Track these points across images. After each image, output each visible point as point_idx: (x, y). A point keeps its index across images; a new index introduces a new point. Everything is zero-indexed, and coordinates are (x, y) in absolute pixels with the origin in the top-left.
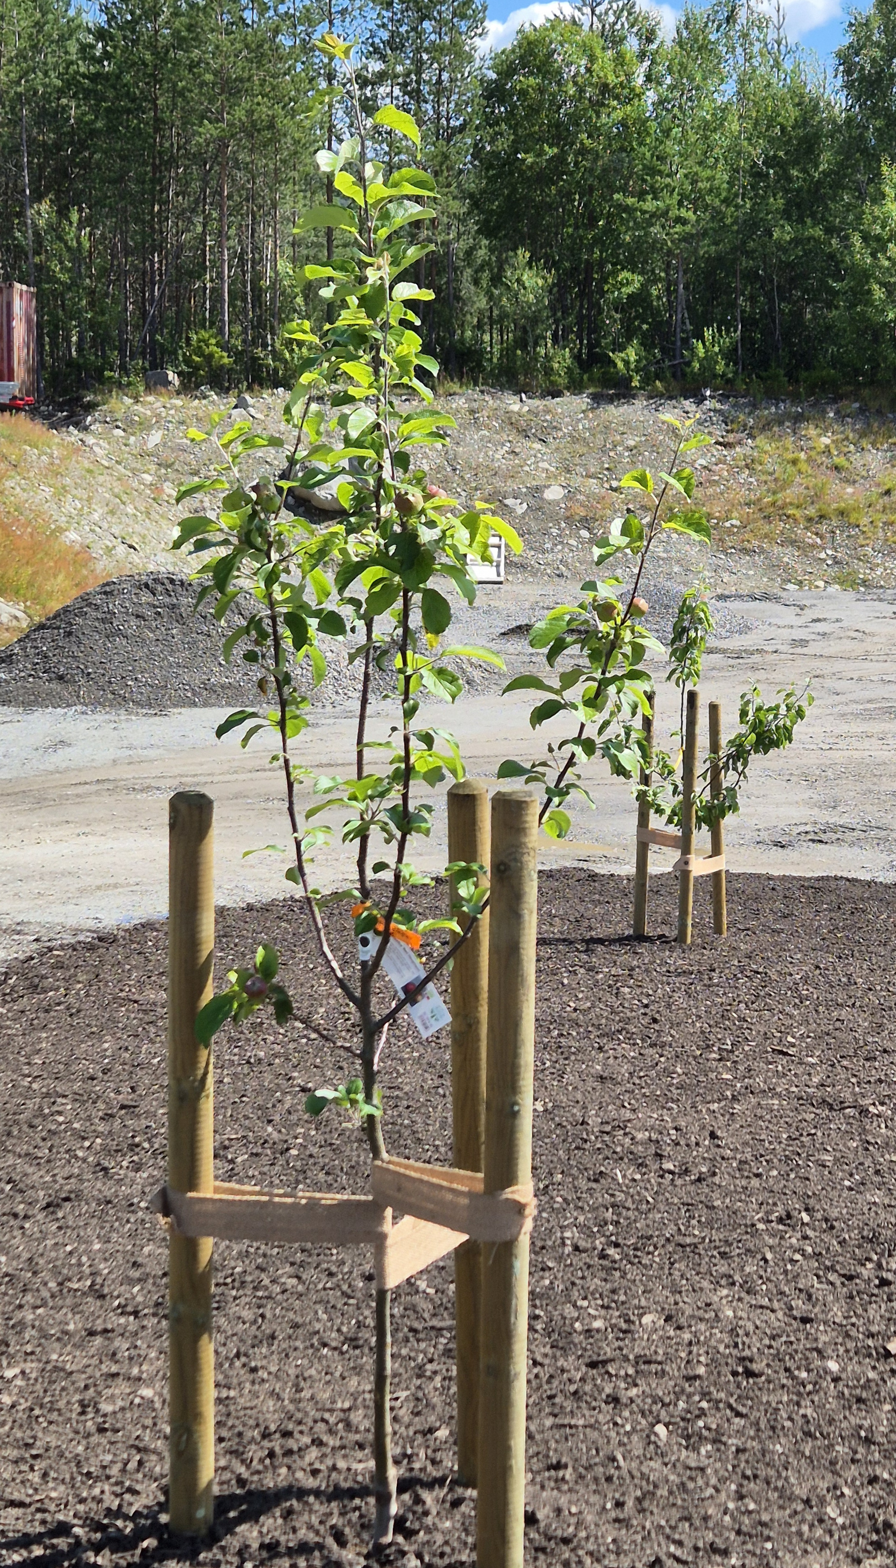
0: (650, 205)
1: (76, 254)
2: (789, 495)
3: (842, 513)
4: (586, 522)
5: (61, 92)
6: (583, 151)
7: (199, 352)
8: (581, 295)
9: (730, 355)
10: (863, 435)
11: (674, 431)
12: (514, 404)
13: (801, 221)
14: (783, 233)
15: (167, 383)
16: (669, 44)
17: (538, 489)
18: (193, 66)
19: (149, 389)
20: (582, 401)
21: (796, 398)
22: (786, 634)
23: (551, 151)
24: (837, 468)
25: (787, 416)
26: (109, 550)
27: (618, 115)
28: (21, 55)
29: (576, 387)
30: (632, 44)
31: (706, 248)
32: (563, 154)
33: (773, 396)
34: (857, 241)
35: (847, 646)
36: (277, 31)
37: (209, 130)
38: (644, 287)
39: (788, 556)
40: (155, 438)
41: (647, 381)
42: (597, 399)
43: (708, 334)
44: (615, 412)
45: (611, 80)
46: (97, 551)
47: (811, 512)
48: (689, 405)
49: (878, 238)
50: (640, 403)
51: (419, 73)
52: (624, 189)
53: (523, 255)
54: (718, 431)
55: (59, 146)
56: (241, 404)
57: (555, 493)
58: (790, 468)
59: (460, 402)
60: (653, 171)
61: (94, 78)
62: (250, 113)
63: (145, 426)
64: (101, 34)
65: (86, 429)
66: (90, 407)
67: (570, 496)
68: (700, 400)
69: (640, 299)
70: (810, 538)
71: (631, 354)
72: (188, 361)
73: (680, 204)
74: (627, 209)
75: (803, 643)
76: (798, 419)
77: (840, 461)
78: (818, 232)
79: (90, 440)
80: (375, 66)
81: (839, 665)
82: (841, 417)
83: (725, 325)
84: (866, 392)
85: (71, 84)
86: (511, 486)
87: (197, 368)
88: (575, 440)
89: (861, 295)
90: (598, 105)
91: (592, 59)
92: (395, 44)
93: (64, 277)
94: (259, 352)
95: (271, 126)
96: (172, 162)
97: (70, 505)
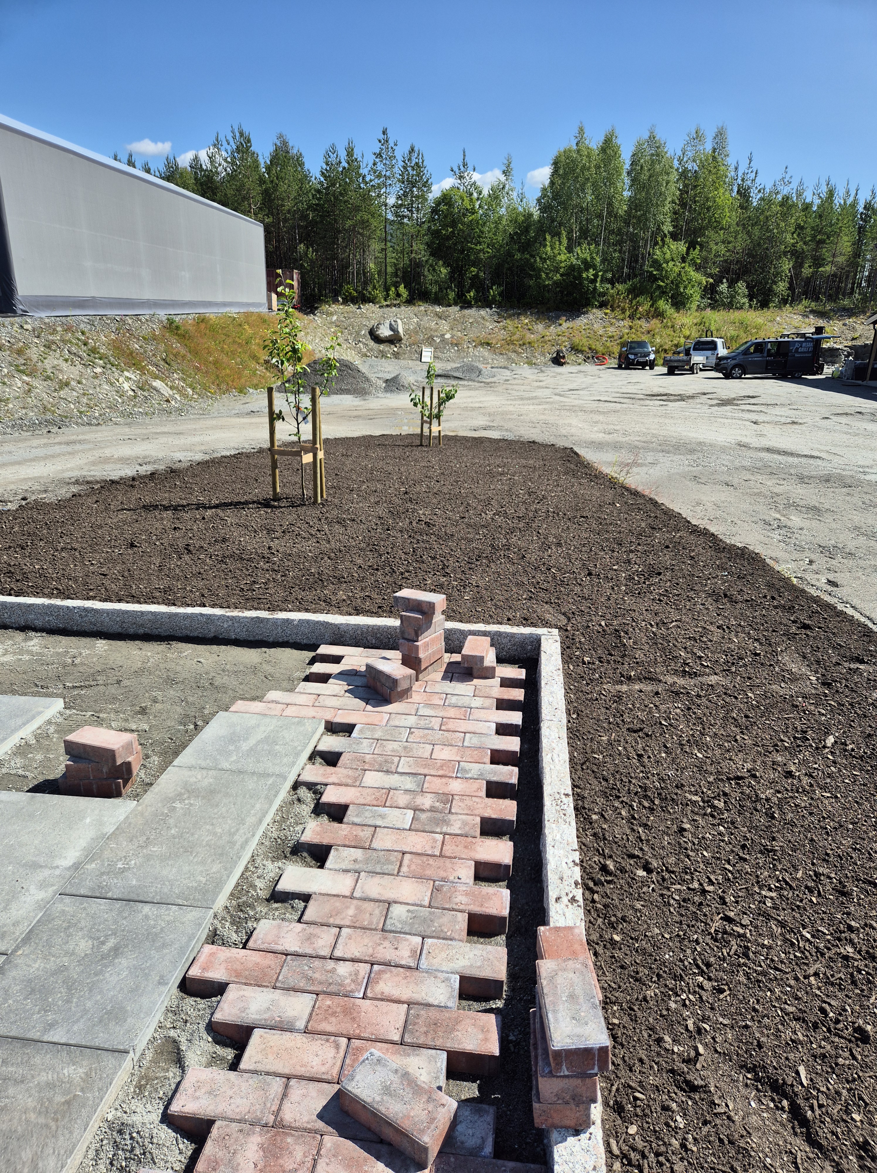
0: (478, 247)
1: (311, 261)
2: (515, 337)
3: (529, 343)
4: (456, 345)
5: (307, 210)
6: (461, 230)
7: (347, 291)
8: (459, 275)
9: (500, 294)
10: (537, 319)
11: (483, 318)
12: (438, 309)
13: (523, 253)
14: (518, 256)
15: (338, 301)
16: (486, 196)
17: (443, 335)
18: (345, 202)
19: (333, 303)
20: (457, 308)
21: (519, 308)
22: (505, 378)
23: (450, 230)
24: (529, 329)
25: (516, 313)
26: (320, 351)
27: (470, 218)
28: (295, 198)
29: (456, 304)
30: (475, 195)
31: (495, 261)
32: (454, 230)
33: (512, 307)
34: (538, 259)
35: (520, 381)
36: (369, 191)
37: (349, 223)
38: (478, 272)
39: (513, 356)
40: (335, 318)
41: (476, 302)
42: (462, 308)
43: (494, 288)
44: (467, 312)
45: (469, 207)
46: (317, 352)
47: (521, 342)
48: (488, 310)
49: (544, 259)
50: (474, 309)
51: (412, 204)
52: (471, 243)
53: (441, 262)
54: (496, 318)
55: (307, 227)
56: (360, 308)
57: (448, 336)
58: (516, 330)
59: (422, 308)
60: (479, 237)
61: (317, 205)
62: (361, 217)
63: (332, 314)
64: (319, 191)
65: (315, 315)
66: (317, 308)
67: (452, 337)
68: (491, 308)
69: (477, 276)
70: (520, 350)
71: (472, 294)
72: (344, 294)
73: (488, 247)
74: (472, 248)
75: (508, 380)
76: (519, 314)
77: (530, 327)
78: (528, 256)
79: (316, 318)
80: (400, 202)
81: (515, 387)
82: (531, 314)
83: (499, 285)
84: (539, 306)
85: (310, 207)
86: (436, 334)
87: (347, 296)
88: (455, 320)
89: (539, 277)
90: (464, 215)
91: (463, 200)
92: (405, 195)
93: (308, 268)
94: (365, 292)
95: (368, 221)
96: (339, 232)
97: (310, 338)
